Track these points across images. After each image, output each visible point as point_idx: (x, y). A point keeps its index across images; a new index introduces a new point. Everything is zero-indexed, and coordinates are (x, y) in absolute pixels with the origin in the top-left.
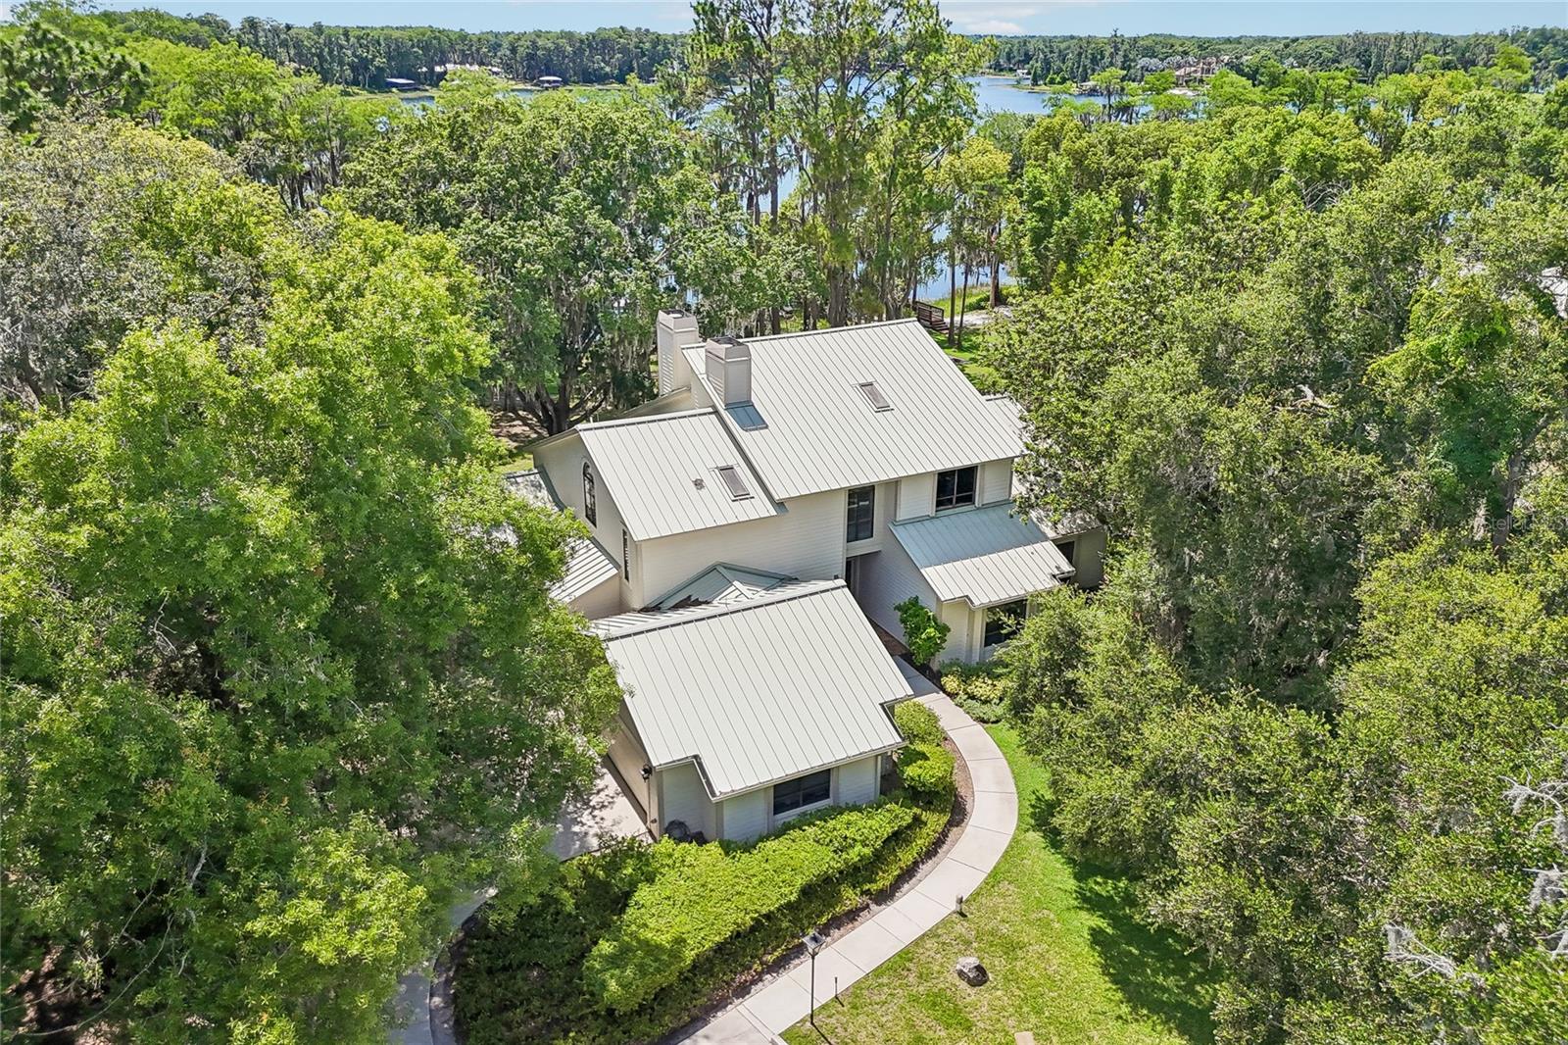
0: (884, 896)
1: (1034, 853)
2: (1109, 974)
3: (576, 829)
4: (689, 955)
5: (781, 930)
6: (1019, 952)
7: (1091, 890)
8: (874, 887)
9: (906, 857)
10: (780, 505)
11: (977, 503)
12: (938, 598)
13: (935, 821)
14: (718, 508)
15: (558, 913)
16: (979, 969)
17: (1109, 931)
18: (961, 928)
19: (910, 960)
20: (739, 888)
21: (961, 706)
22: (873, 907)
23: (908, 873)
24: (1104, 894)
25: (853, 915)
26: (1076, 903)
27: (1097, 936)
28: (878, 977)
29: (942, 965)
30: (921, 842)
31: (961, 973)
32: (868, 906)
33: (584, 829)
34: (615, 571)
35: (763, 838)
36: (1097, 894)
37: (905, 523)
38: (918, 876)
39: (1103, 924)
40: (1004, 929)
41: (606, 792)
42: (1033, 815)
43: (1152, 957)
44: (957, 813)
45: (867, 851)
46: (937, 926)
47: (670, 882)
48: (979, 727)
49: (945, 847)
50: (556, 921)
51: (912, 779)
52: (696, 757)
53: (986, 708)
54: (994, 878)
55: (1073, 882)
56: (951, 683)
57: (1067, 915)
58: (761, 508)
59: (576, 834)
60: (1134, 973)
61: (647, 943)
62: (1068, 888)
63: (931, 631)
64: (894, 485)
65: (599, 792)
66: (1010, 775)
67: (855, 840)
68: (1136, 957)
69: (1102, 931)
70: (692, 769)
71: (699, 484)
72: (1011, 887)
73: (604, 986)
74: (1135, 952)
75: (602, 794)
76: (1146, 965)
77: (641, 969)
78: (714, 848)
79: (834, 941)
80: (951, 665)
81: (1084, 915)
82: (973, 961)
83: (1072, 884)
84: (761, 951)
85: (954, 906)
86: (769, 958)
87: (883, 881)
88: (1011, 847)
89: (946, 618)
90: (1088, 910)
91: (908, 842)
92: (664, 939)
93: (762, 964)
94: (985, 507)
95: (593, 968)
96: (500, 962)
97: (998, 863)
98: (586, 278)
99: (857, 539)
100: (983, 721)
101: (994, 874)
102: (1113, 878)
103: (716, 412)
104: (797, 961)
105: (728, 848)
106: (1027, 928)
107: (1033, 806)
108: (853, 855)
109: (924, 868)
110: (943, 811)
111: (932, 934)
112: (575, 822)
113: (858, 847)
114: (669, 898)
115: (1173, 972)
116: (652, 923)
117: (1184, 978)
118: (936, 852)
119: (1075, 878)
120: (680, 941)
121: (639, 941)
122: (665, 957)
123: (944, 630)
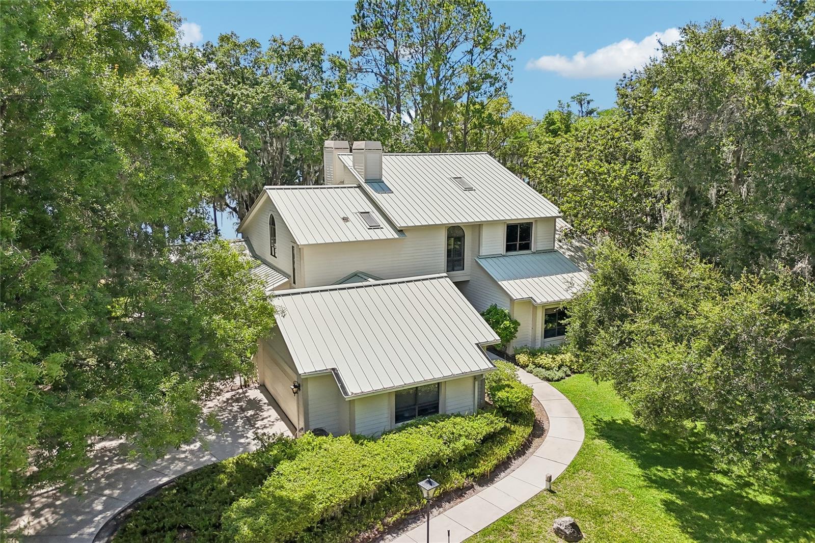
0: (486, 480)
1: (602, 452)
2: (688, 533)
3: (242, 441)
4: (318, 507)
5: (400, 499)
6: (606, 518)
7: (655, 475)
8: (477, 471)
9: (502, 452)
10: (400, 231)
11: (533, 249)
12: (511, 299)
13: (521, 432)
14: (358, 232)
15: (213, 489)
16: (574, 525)
17: (679, 502)
18: (551, 501)
19: (512, 523)
20: (365, 463)
21: (531, 372)
22: (477, 487)
23: (503, 465)
24: (667, 477)
25: (460, 492)
26: (645, 484)
27: (669, 506)
28: (485, 535)
29: (540, 527)
30: (512, 443)
31: (558, 532)
32: (472, 486)
33: (247, 441)
34: (287, 280)
35: (385, 433)
36: (661, 478)
37: (486, 257)
38: (512, 468)
39: (673, 497)
40: (589, 501)
41: (269, 419)
42: (596, 430)
43: (722, 520)
44: (538, 430)
45: (471, 442)
46: (532, 499)
47: (306, 459)
48: (546, 383)
49: (531, 450)
50: (210, 495)
51: (503, 401)
52: (333, 369)
53: (549, 372)
54: (574, 468)
55: (638, 470)
56: (522, 358)
57: (639, 491)
58: (388, 233)
59: (241, 443)
60: (710, 532)
61: (281, 498)
62: (635, 473)
63: (507, 323)
64: (478, 227)
65: (263, 419)
66: (574, 409)
67: (460, 435)
68: (707, 520)
69: (673, 503)
70: (331, 378)
71: (345, 219)
72: (589, 474)
73: (236, 530)
74: (707, 517)
75: (265, 421)
76: (718, 525)
77: (273, 518)
78: (346, 440)
79: (445, 510)
80: (522, 348)
81: (654, 492)
82: (568, 520)
83: (638, 471)
84: (383, 514)
85: (543, 485)
86: (391, 520)
87: (484, 467)
88: (583, 448)
89: (517, 316)
90: (656, 488)
91: (501, 443)
92: (297, 496)
93: (384, 525)
94: (538, 252)
95: (229, 517)
96: (155, 526)
97: (575, 458)
98: (280, 121)
99: (453, 270)
100: (548, 380)
101: (573, 465)
102: (671, 468)
103: (360, 187)
104: (414, 525)
105: (357, 439)
106: (607, 500)
107: (595, 425)
108: (459, 445)
109: (515, 463)
110: (527, 425)
111: (528, 504)
112: (242, 436)
113: (463, 439)
114: (305, 469)
115: (744, 531)
116: (288, 486)
117: (755, 534)
118: (524, 453)
119: (640, 467)
120: (311, 497)
121: (274, 497)
122: (296, 508)
123: (516, 323)
